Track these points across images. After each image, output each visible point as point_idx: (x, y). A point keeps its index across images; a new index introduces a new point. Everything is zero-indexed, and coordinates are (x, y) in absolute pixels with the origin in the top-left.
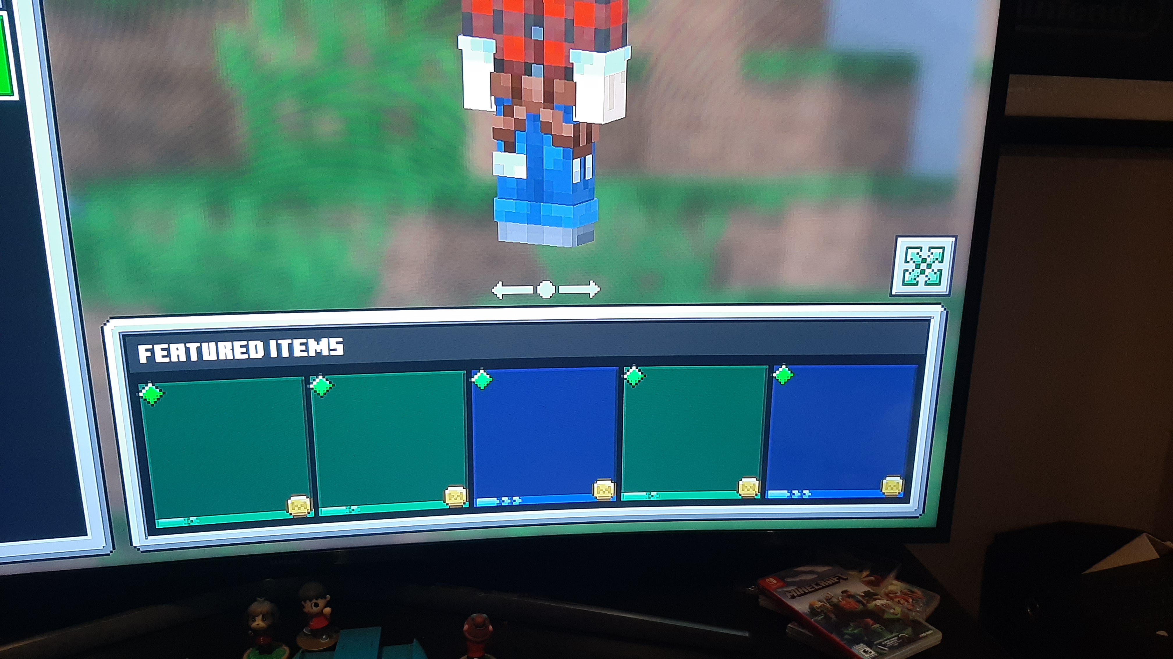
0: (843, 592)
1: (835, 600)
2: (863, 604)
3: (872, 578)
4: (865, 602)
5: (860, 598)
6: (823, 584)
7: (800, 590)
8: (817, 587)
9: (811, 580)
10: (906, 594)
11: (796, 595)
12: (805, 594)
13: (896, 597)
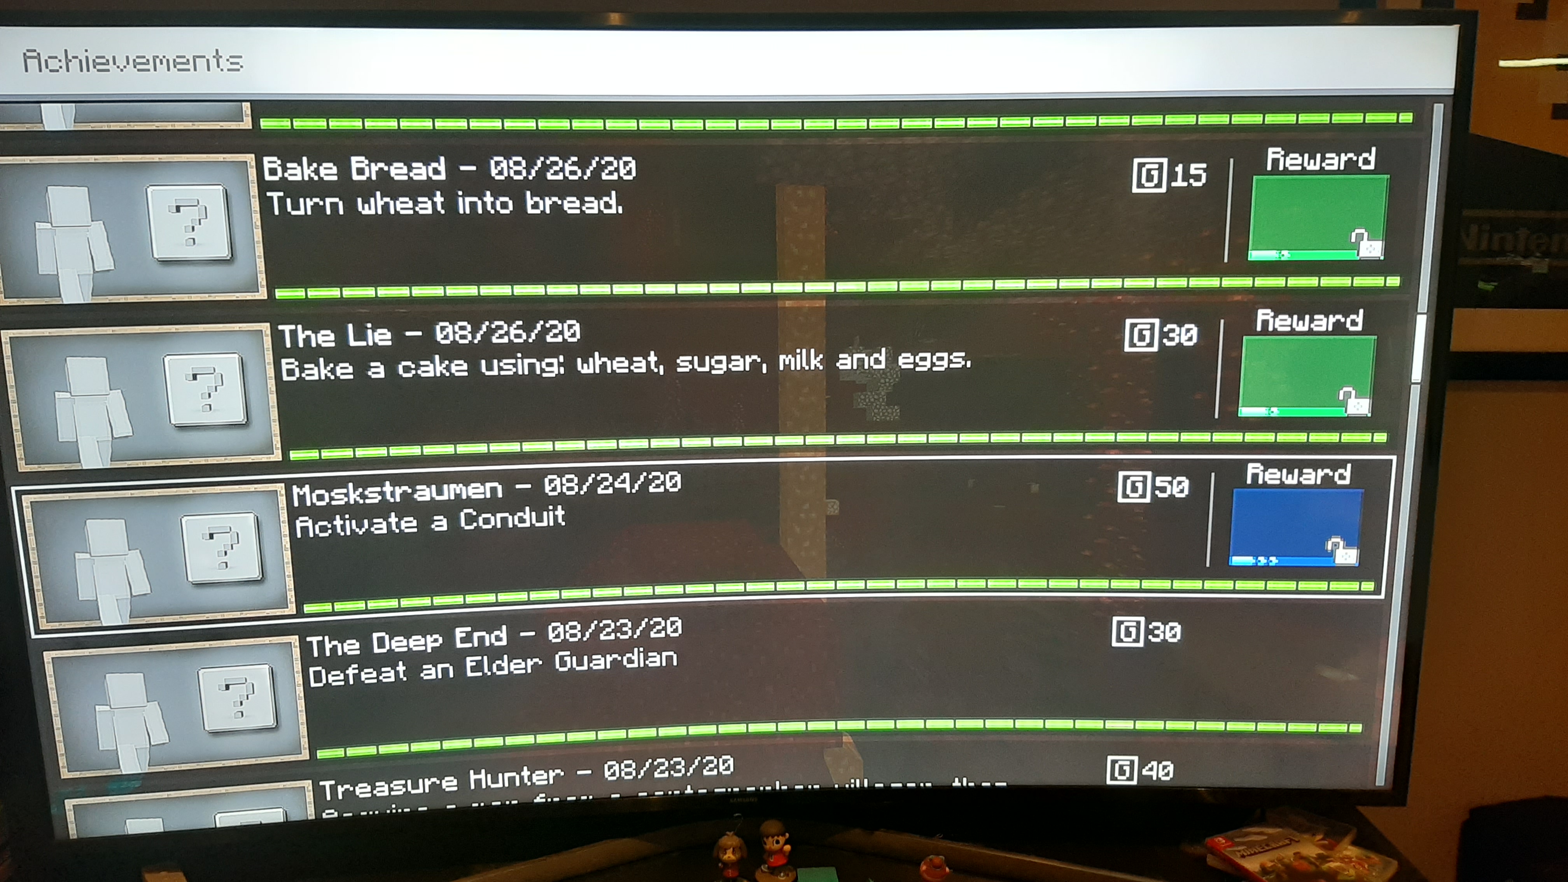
0: (1294, 854)
1: (1286, 860)
2: (1317, 866)
3: (1326, 842)
4: (1318, 863)
5: (1313, 860)
6: (1274, 846)
7: (1250, 850)
8: (1267, 848)
9: (1262, 841)
10: (1361, 859)
11: (1245, 854)
12: (1255, 854)
13: (1351, 862)
